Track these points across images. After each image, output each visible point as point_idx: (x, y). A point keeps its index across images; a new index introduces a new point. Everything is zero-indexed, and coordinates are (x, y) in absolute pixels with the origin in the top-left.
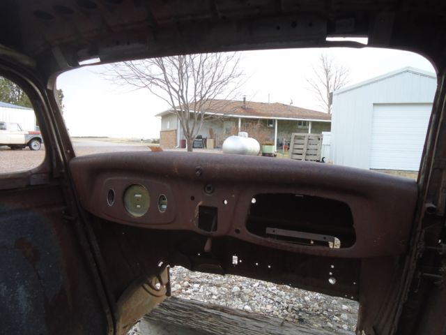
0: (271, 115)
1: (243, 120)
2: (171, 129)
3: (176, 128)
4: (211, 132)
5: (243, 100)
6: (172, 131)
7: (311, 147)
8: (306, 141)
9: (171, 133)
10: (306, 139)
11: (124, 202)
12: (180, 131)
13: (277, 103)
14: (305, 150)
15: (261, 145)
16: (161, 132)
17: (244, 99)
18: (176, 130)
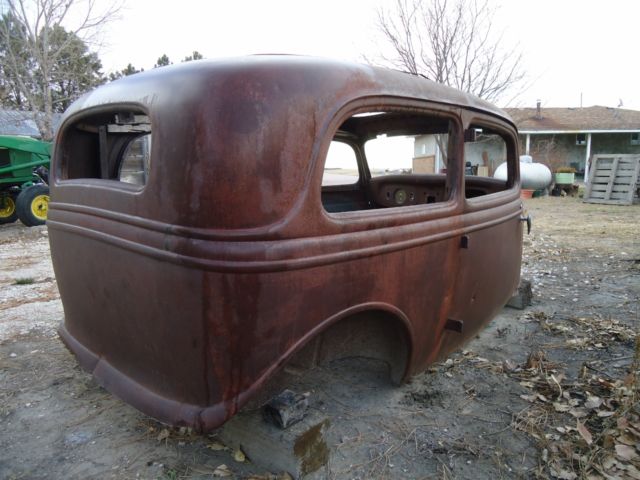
0: (582, 128)
1: (533, 137)
2: (428, 154)
3: (433, 153)
4: (485, 157)
5: (535, 107)
6: (429, 157)
7: (621, 173)
8: (614, 165)
9: (428, 160)
10: (615, 162)
11: (394, 197)
12: (439, 157)
13: (596, 107)
14: (612, 178)
15: (554, 172)
16: (414, 159)
17: (539, 104)
18: (434, 157)
